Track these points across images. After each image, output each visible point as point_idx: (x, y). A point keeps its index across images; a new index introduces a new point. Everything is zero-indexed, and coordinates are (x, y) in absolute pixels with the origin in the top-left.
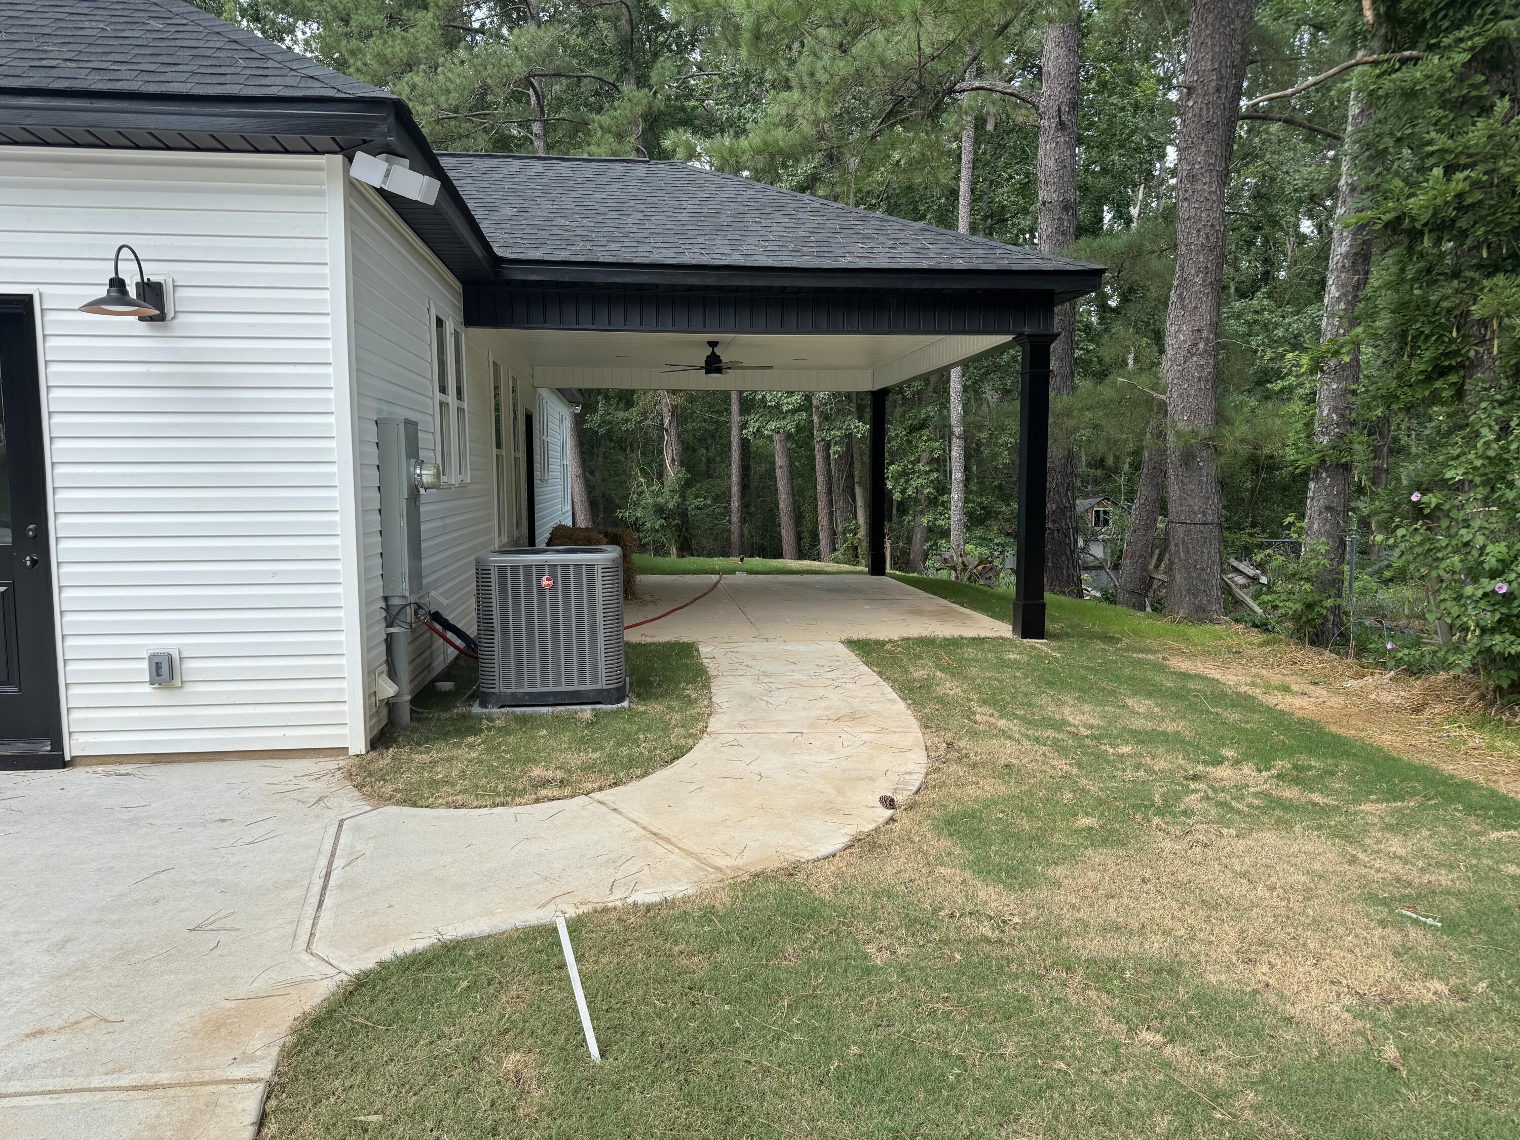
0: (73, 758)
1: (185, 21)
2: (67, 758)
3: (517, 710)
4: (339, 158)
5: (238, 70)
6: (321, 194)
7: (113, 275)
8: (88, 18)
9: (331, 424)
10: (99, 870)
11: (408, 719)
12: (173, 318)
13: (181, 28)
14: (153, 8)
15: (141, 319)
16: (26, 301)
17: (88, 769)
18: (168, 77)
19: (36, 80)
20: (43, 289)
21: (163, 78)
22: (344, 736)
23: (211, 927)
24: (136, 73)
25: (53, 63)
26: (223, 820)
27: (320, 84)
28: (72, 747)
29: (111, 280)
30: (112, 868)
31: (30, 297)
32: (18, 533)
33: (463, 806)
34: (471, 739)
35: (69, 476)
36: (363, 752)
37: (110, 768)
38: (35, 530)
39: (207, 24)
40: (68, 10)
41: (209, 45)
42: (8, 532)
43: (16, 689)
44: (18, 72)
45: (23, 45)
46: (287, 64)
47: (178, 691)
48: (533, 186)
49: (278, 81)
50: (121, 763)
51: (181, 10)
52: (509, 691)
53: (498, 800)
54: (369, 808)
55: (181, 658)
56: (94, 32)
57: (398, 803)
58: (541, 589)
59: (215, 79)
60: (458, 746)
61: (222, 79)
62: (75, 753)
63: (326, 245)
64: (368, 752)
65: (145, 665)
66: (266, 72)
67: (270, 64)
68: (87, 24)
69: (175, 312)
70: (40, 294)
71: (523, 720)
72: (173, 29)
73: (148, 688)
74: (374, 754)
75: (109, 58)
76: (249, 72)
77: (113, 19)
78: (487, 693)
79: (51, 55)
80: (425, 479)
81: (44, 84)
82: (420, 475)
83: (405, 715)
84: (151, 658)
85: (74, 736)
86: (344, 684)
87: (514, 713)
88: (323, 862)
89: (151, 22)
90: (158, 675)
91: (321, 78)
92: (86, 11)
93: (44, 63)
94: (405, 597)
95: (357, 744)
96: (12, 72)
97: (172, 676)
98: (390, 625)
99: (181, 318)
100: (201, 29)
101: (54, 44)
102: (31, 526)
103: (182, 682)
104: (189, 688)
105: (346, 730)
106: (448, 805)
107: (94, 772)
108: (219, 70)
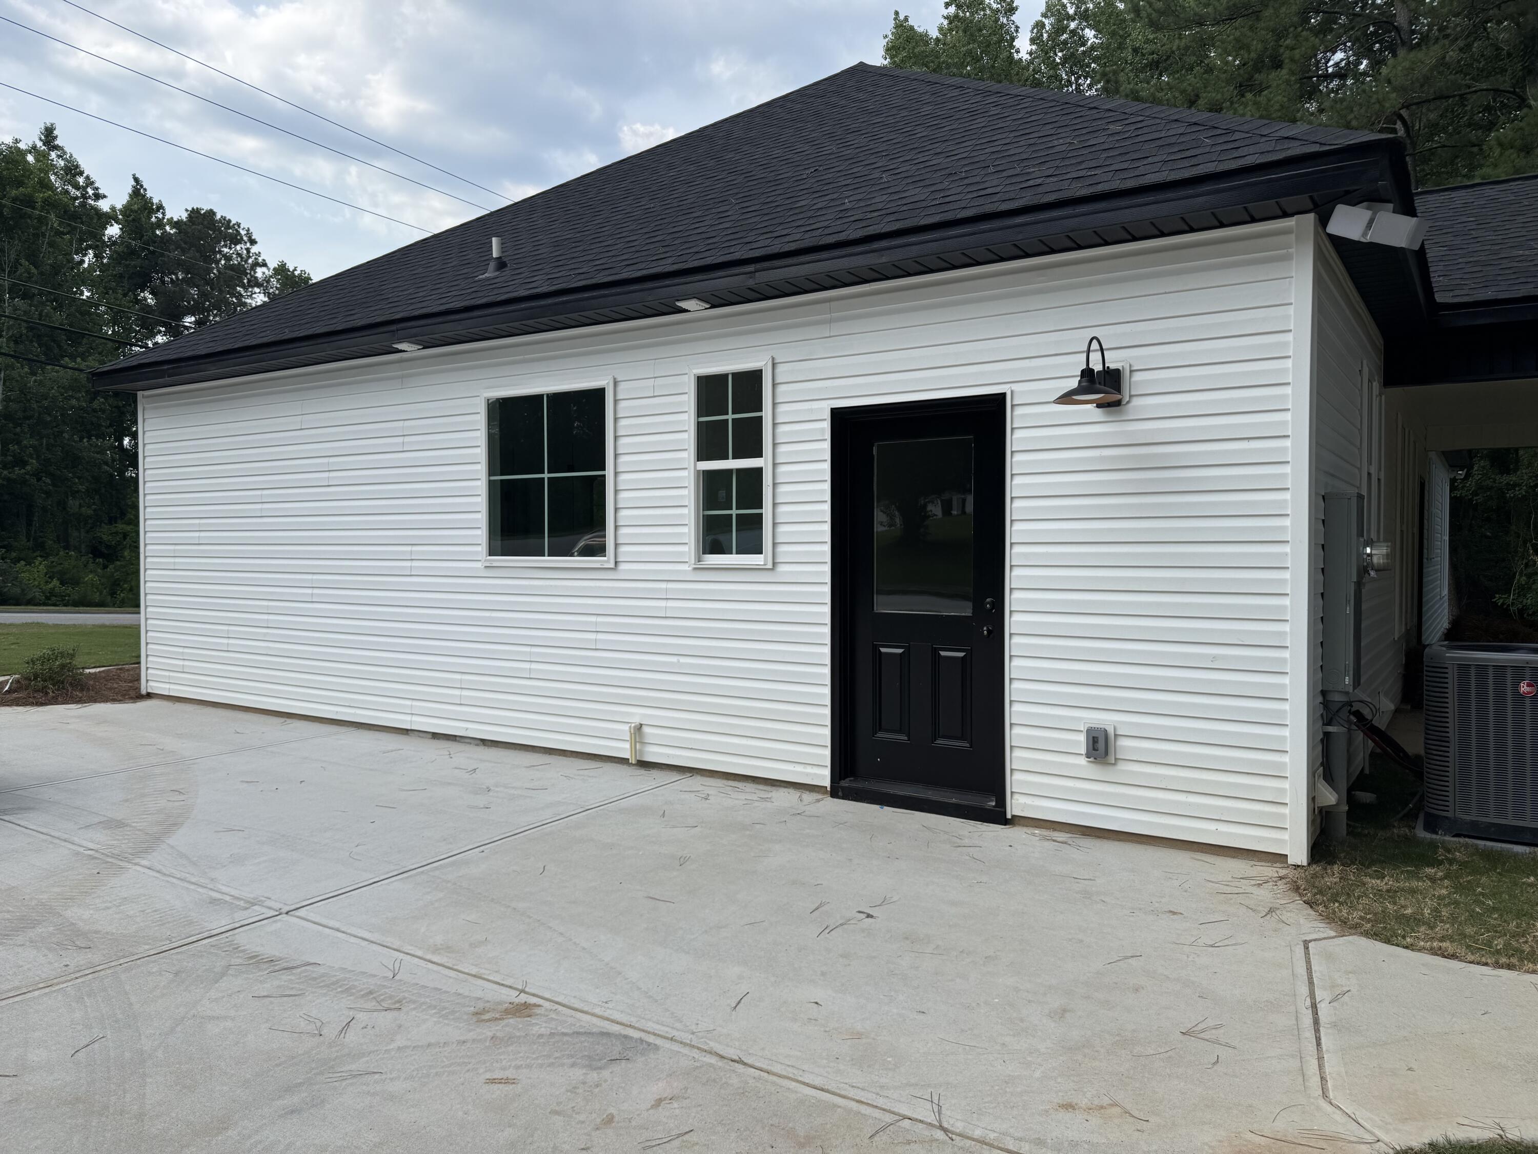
0: (1013, 816)
1: (1141, 118)
2: (1009, 816)
3: (1481, 843)
4: (1311, 217)
5: (1207, 150)
6: (1286, 258)
7: (1084, 367)
8: (1055, 137)
9: (1285, 501)
10: (1070, 940)
11: (1345, 833)
12: (1128, 402)
13: (1139, 125)
14: (1107, 115)
15: (1099, 406)
16: (1000, 399)
17: (1025, 829)
18: (1142, 170)
19: (1027, 199)
20: (1015, 387)
21: (1137, 173)
22: (1282, 841)
23: (1202, 1035)
24: (1111, 174)
25: (1039, 181)
26: (1174, 913)
27: (1298, 143)
28: (1016, 805)
29: (1083, 371)
30: (1081, 941)
31: (1004, 395)
32: (978, 606)
33: (1453, 956)
34: (1430, 871)
35: (1026, 555)
36: (1305, 863)
37: (1045, 832)
38: (993, 604)
39: (1163, 115)
40: (1036, 135)
41: (1171, 133)
42: (970, 604)
43: (968, 745)
44: (1012, 195)
45: (1010, 172)
46: (1255, 132)
47: (1111, 768)
48: (1464, 219)
49: (1252, 149)
50: (1055, 830)
51: (1134, 109)
52: (1468, 818)
53: (1503, 960)
54: (1333, 934)
55: (1116, 735)
56: (1064, 148)
57: (1366, 934)
58: (1519, 698)
59: (1186, 163)
60: (1415, 876)
61: (1194, 161)
62: (1016, 813)
63: (1291, 310)
64: (1309, 864)
65: (1082, 738)
66: (1236, 145)
67: (1237, 136)
68: (1056, 143)
69: (1131, 396)
70: (1012, 392)
71: (1493, 859)
72: (1133, 127)
73: (1083, 761)
74: (1316, 868)
75: (1083, 166)
76: (1219, 148)
77: (1077, 133)
78: (1438, 816)
79: (1033, 176)
80: (1375, 560)
81: (1036, 200)
82: (1370, 555)
83: (1341, 827)
84: (1089, 731)
85: (1016, 796)
86: (1286, 785)
87: (1476, 847)
88: (1304, 990)
89: (1111, 127)
90: (1095, 749)
91: (1299, 137)
92: (1052, 132)
93: (1031, 183)
94: (1347, 693)
95: (1298, 853)
96: (1007, 196)
97: (1106, 753)
98: (1329, 723)
99: (1136, 402)
100: (1158, 121)
101: (1034, 166)
102: (988, 600)
103: (1116, 759)
104: (1122, 766)
105: (1285, 836)
106: (1434, 952)
107: (1034, 834)
108: (1188, 154)
